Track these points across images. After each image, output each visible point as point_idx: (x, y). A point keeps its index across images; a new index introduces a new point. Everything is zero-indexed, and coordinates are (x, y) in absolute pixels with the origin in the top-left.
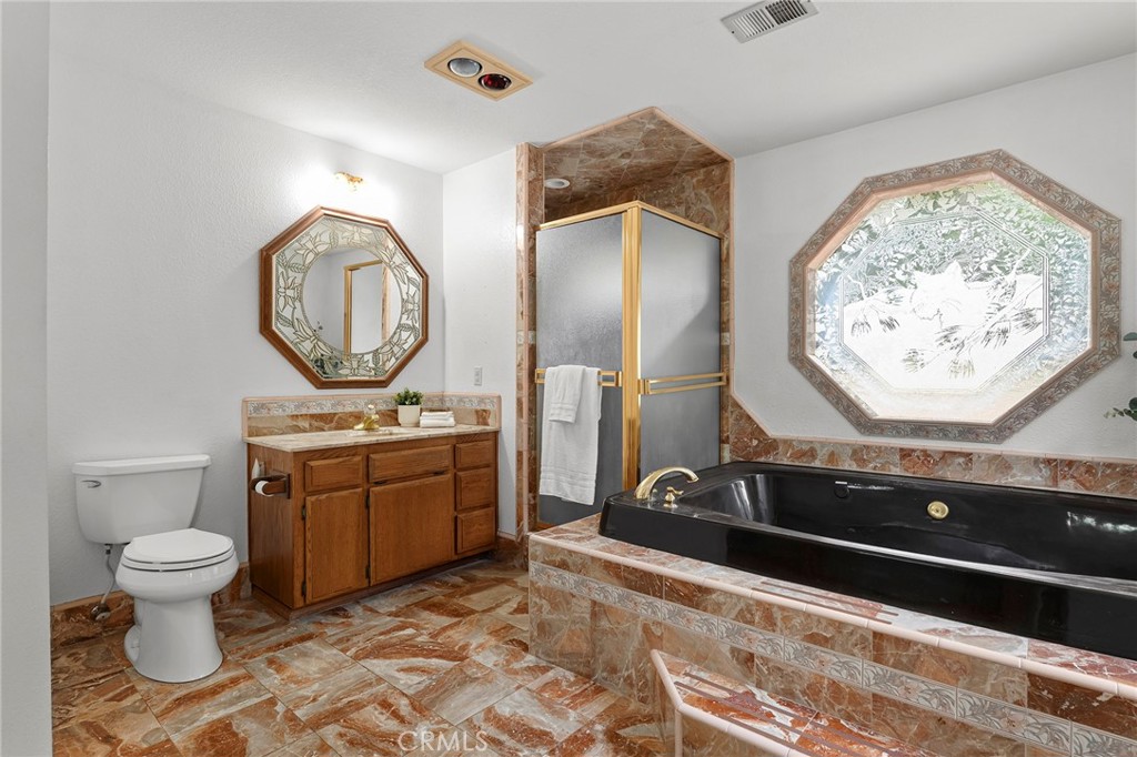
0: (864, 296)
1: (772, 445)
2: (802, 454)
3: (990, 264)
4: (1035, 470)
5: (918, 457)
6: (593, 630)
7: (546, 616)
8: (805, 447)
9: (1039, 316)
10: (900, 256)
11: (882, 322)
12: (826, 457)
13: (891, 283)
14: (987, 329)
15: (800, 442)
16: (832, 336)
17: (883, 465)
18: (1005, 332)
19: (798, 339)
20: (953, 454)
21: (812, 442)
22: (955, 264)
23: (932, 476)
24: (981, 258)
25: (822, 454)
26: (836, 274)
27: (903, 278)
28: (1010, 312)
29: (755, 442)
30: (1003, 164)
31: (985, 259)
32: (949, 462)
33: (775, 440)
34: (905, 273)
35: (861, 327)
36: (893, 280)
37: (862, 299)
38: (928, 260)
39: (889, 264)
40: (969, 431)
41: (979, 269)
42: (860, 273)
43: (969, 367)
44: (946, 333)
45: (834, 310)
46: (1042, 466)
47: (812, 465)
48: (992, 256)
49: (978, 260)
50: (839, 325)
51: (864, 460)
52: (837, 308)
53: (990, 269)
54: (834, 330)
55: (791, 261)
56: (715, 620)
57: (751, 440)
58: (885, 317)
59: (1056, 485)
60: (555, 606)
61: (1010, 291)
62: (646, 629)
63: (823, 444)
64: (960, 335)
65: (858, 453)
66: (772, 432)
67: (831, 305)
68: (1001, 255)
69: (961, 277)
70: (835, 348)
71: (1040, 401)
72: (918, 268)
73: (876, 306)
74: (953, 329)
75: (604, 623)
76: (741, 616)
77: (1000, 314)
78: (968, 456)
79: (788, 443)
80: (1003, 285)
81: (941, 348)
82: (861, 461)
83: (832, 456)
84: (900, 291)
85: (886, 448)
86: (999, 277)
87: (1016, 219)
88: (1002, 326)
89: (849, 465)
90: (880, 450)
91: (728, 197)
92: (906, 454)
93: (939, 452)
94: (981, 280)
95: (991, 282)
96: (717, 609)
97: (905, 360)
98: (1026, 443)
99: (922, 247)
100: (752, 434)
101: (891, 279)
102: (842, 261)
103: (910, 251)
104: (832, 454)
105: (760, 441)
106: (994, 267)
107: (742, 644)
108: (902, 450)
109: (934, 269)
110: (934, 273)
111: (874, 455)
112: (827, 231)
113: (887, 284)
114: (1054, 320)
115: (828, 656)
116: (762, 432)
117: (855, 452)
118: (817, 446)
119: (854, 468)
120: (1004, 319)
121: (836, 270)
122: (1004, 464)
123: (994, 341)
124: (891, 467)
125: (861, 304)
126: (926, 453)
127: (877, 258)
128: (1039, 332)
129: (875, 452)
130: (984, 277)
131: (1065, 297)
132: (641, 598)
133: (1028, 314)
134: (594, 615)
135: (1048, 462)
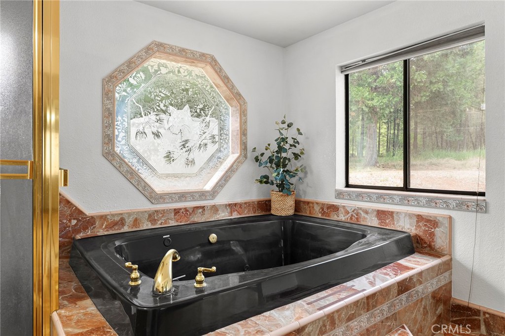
0: (143, 115)
1: (90, 222)
2: (115, 224)
3: (201, 109)
4: (225, 210)
5: (183, 212)
8: (117, 219)
9: (217, 139)
10: (163, 95)
11: (153, 133)
12: (132, 223)
13: (157, 110)
14: (200, 142)
15: (113, 215)
16: (123, 139)
17: (165, 221)
18: (206, 145)
19: (109, 139)
20: (197, 208)
21: (122, 214)
22: (187, 106)
23: (188, 222)
24: (197, 106)
25: (129, 221)
26: (125, 97)
27: (164, 108)
28: (207, 135)
29: (74, 222)
30: (214, 63)
31: (198, 107)
32: (196, 212)
33: (92, 217)
34: (165, 106)
35: (141, 135)
36: (159, 108)
37: (142, 117)
38: (176, 101)
39: (156, 98)
40: (202, 195)
41: (196, 112)
42: (140, 100)
43: (193, 162)
44: (184, 143)
45: (124, 120)
46: (228, 207)
47: (122, 231)
48: (201, 106)
49: (196, 106)
50: (127, 132)
51: (155, 220)
52: (126, 120)
53: (200, 112)
54: (124, 135)
55: (103, 79)
57: (70, 221)
58: (155, 130)
59: (232, 215)
61: (208, 126)
63: (129, 214)
64: (189, 144)
65: (152, 216)
66: (89, 211)
67: (122, 117)
68: (204, 106)
69: (189, 114)
70: (125, 147)
71: (226, 178)
72: (171, 105)
73: (149, 122)
74: (187, 141)
77: (204, 136)
78: (203, 207)
79: (103, 217)
80: (205, 121)
81: (182, 151)
82: (154, 221)
83: (136, 222)
84: (163, 116)
85: (167, 210)
86: (203, 118)
87: (210, 91)
88: (205, 141)
89: (146, 225)
90: (164, 212)
92: (177, 211)
93: (191, 208)
94: (197, 117)
95: (201, 119)
97: (165, 157)
98: (222, 199)
99: (173, 93)
100: (71, 215)
101: (157, 107)
102: (129, 89)
103: (167, 93)
104: (136, 220)
105: (78, 220)
106: (202, 112)
108: (175, 210)
109: (178, 107)
110: (178, 109)
111: (161, 215)
113: (156, 110)
114: (221, 141)
116: (80, 212)
117: (150, 216)
118: (125, 216)
119: (150, 226)
120: (205, 139)
121: (124, 93)
122: (215, 209)
123: (202, 149)
124: (170, 221)
125: (141, 120)
126: (186, 210)
127: (150, 93)
128: (216, 146)
129: (161, 214)
130: (199, 116)
131: (225, 131)
133: (213, 137)
135: (230, 205)
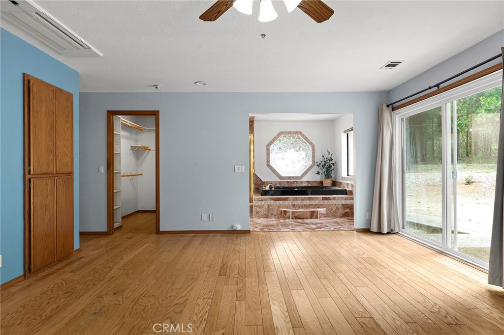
0: (279, 153)
4: (305, 183)
6: (268, 209)
7: (258, 210)
9: (305, 159)
10: (284, 146)
13: (283, 151)
14: (298, 160)
15: (269, 182)
19: (268, 161)
22: (293, 149)
26: (273, 148)
28: (301, 158)
29: (260, 183)
30: (301, 134)
32: (294, 183)
33: (264, 182)
34: (285, 149)
35: (278, 159)
38: (289, 147)
40: (297, 178)
41: (296, 150)
42: (278, 149)
43: (295, 167)
44: (292, 161)
48: (298, 148)
49: (296, 148)
52: (274, 155)
53: (298, 150)
55: (267, 146)
56: (289, 202)
58: (282, 157)
59: (308, 185)
60: (260, 208)
61: (301, 154)
62: (278, 206)
63: (274, 182)
64: (294, 161)
65: (280, 183)
67: (272, 155)
69: (294, 151)
70: (273, 163)
71: (306, 172)
72: (287, 149)
73: (281, 155)
75: (270, 208)
76: (293, 200)
77: (299, 158)
78: (297, 182)
79: (267, 182)
81: (291, 163)
82: (281, 184)
84: (285, 153)
86: (299, 152)
87: (301, 142)
88: (300, 160)
90: (284, 182)
91: (253, 130)
92: (288, 182)
94: (297, 152)
96: (290, 200)
98: (305, 179)
99: (288, 145)
100: (259, 181)
102: (274, 146)
103: (286, 145)
104: (275, 184)
107: (293, 204)
109: (290, 149)
112: (274, 140)
114: (307, 159)
115: (304, 202)
116: (261, 180)
118: (272, 182)
119: (279, 186)
122: (301, 182)
123: (299, 162)
124: (285, 185)
125: (278, 155)
126: (291, 182)
127: (281, 146)
128: (305, 161)
131: (308, 156)
132: (277, 202)
133: (303, 158)
134: (268, 207)
135: (307, 182)
